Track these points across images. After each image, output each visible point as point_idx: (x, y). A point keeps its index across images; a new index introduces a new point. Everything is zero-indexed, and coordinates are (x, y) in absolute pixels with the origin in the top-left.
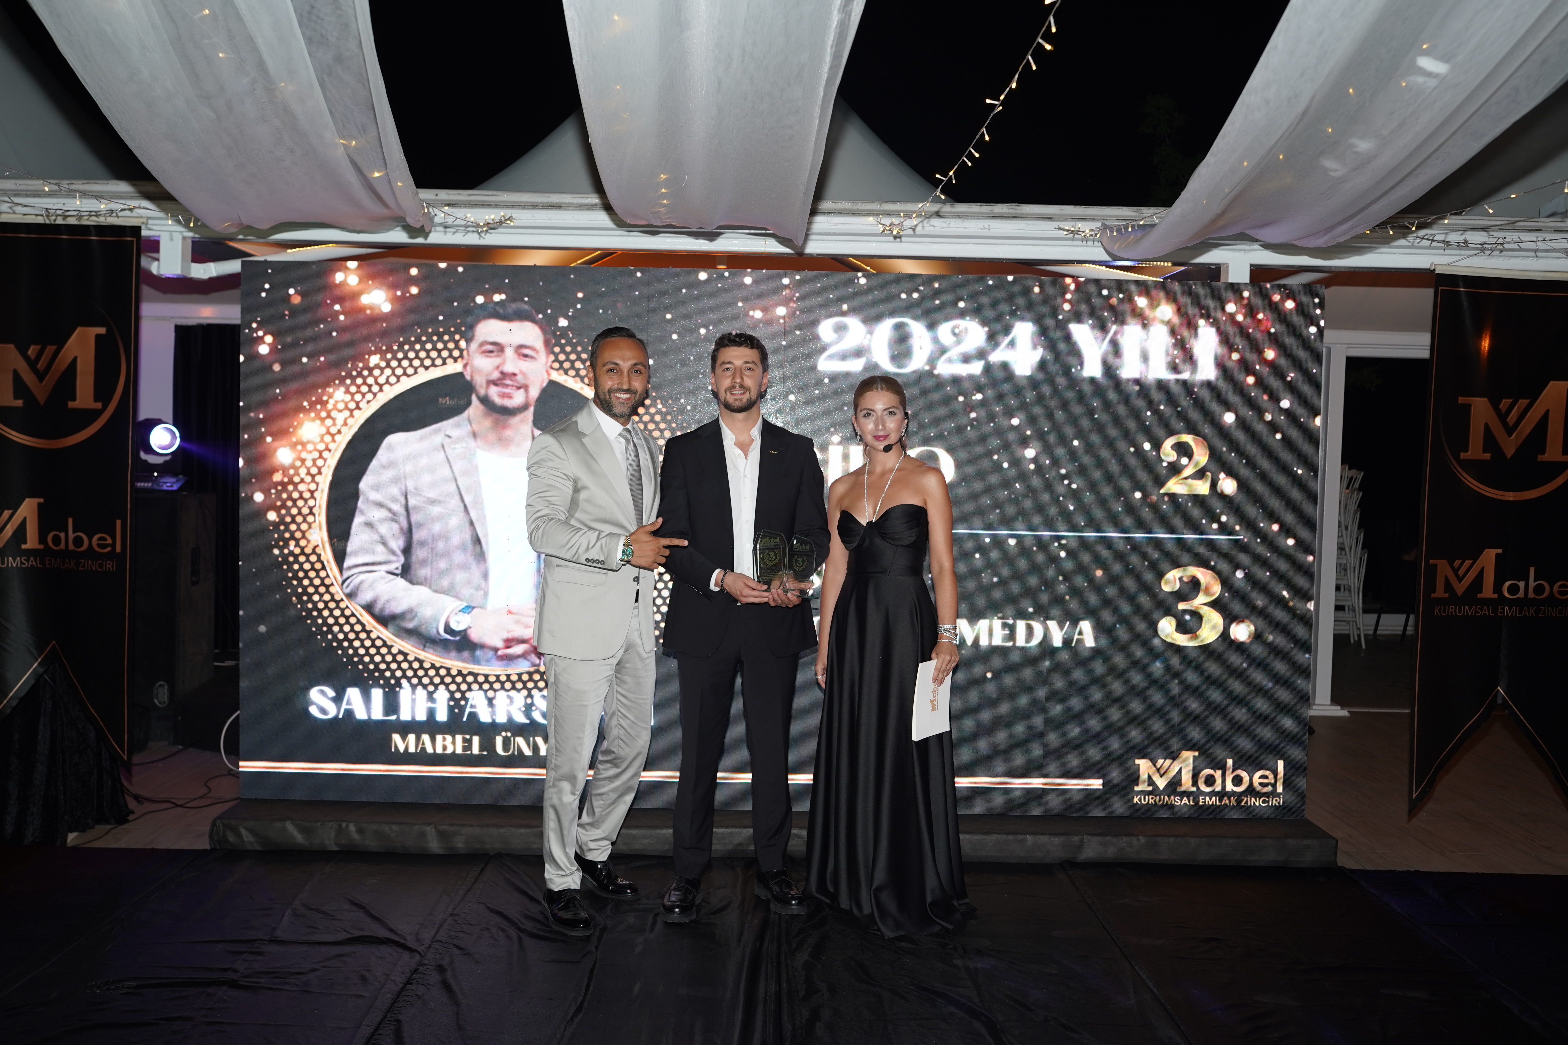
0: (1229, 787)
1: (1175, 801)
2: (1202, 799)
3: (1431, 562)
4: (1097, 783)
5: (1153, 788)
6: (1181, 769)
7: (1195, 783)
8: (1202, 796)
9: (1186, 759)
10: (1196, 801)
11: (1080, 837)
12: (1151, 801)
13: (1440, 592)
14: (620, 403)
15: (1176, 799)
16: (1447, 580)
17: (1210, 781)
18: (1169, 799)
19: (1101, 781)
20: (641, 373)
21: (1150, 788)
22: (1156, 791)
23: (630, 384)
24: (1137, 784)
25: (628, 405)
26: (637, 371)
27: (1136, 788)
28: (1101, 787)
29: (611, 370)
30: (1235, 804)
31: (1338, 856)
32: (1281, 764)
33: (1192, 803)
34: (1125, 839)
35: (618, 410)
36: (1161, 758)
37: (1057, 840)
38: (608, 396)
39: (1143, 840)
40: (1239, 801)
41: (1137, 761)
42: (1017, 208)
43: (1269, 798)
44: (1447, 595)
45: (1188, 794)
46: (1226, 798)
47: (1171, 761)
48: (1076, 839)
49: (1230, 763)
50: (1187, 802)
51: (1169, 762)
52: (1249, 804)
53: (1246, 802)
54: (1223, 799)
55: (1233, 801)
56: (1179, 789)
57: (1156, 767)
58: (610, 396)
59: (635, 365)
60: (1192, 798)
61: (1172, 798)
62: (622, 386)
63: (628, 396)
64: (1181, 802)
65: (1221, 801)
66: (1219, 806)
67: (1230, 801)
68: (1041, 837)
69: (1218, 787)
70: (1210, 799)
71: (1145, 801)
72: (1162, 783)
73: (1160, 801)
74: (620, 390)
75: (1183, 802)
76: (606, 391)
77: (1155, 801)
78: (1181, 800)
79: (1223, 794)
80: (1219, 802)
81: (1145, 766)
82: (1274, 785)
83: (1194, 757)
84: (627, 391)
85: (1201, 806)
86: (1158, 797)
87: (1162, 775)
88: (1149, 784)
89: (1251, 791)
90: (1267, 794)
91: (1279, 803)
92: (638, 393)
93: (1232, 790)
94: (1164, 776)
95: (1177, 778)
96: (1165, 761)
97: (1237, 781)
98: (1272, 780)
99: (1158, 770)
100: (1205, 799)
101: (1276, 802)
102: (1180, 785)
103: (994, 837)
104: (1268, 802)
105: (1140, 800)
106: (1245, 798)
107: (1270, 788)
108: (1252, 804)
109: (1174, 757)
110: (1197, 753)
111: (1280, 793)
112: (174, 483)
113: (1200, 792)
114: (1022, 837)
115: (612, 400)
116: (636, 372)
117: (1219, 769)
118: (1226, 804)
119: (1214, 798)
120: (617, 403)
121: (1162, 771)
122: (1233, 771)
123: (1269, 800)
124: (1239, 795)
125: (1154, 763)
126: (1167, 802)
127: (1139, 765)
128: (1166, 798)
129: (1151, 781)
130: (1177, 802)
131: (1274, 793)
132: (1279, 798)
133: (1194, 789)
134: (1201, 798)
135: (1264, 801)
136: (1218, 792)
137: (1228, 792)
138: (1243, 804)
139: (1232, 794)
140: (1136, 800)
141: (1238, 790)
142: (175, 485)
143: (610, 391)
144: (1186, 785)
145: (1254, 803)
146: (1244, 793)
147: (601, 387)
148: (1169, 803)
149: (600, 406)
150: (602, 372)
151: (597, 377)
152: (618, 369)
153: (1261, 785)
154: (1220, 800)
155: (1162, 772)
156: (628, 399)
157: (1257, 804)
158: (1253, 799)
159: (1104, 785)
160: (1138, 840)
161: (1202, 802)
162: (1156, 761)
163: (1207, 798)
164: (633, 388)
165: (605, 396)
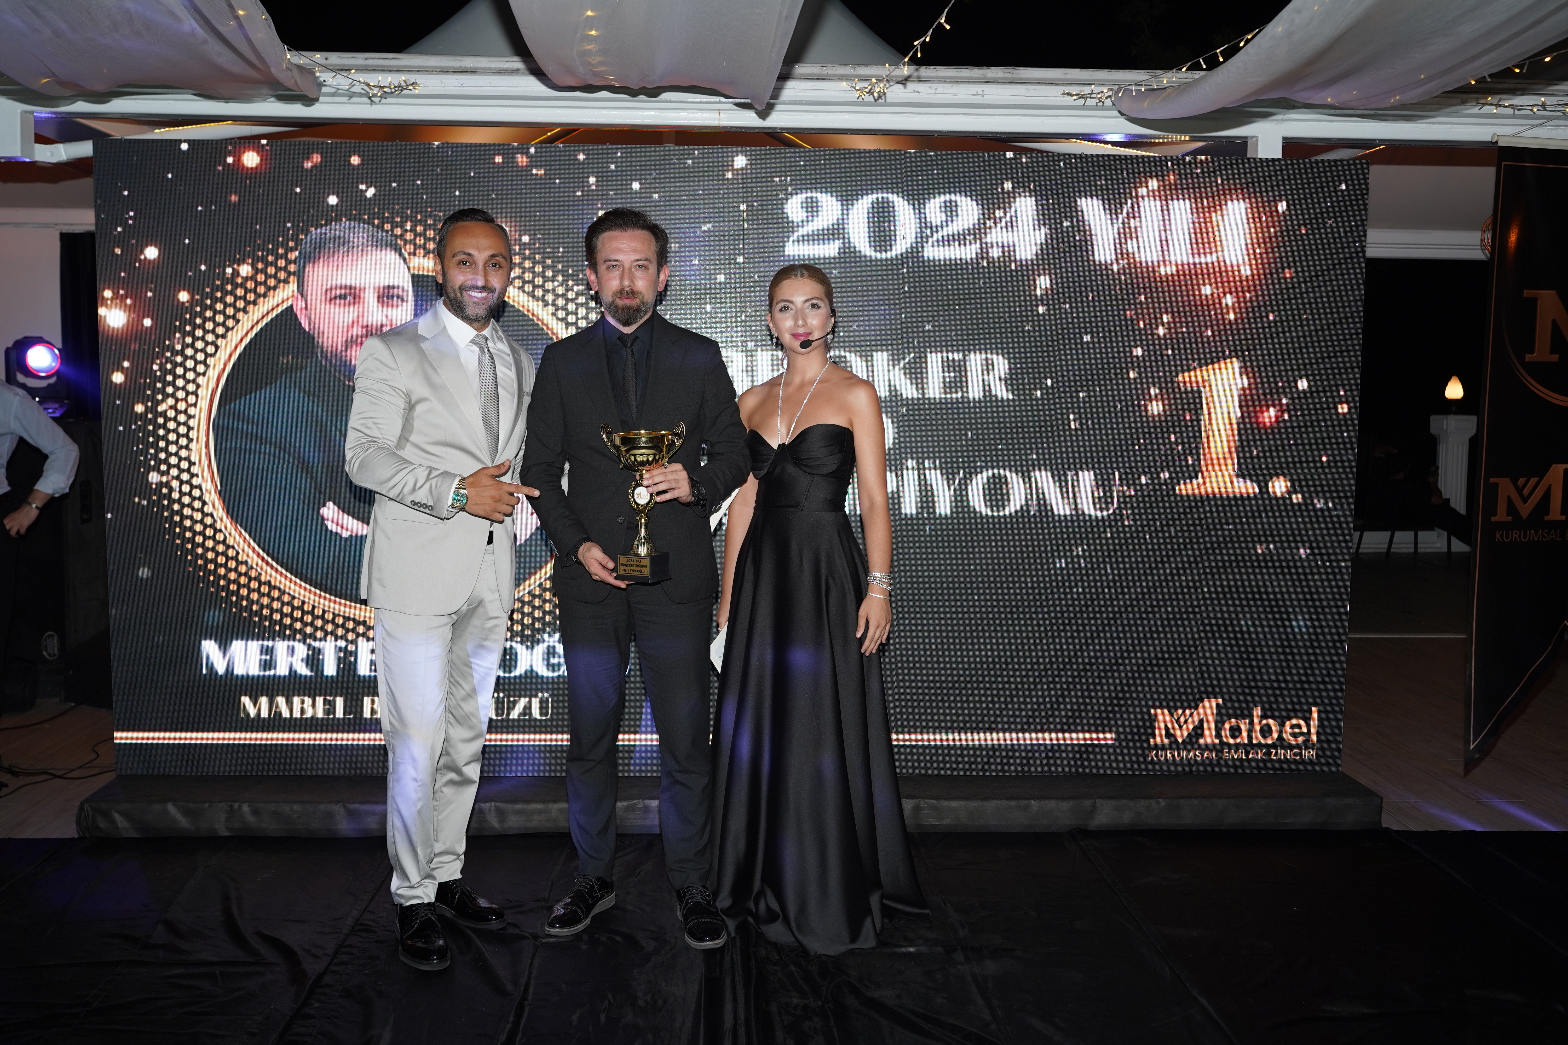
0: (1257, 738)
1: (1196, 755)
2: (1226, 753)
3: (1492, 480)
4: (1107, 738)
5: (1171, 741)
6: (1202, 720)
7: (1218, 734)
8: (1226, 749)
9: (1208, 708)
10: (1220, 754)
11: (1092, 801)
12: (1169, 756)
13: (1502, 516)
14: (474, 303)
15: (1197, 753)
16: (1510, 501)
17: (1235, 732)
18: (1189, 753)
19: (1112, 735)
20: (500, 267)
21: (1168, 741)
22: (1174, 744)
23: (487, 280)
24: (1154, 737)
25: (484, 306)
26: (496, 264)
27: (1152, 742)
28: (1112, 742)
29: (463, 262)
30: (1264, 757)
31: (1383, 814)
32: (1315, 711)
33: (1215, 758)
34: (1143, 802)
35: (471, 311)
36: (1180, 708)
37: (1065, 805)
38: (459, 294)
39: (1163, 803)
40: (1268, 754)
41: (1153, 711)
42: (1014, 71)
43: (1301, 750)
44: (1509, 518)
45: (1211, 747)
46: (1253, 751)
47: (1191, 711)
48: (1087, 803)
49: (1257, 711)
50: (1210, 756)
51: (1189, 712)
52: (1279, 757)
53: (1276, 755)
54: (1250, 752)
55: (1261, 754)
56: (1200, 742)
57: (1174, 718)
58: (461, 294)
59: (493, 256)
60: (1215, 752)
61: (1193, 752)
62: (476, 282)
63: (484, 295)
64: (1203, 756)
65: (1247, 755)
66: (1245, 760)
67: (1257, 754)
68: (1047, 802)
69: (1244, 739)
70: (1236, 753)
71: (1162, 756)
72: (1181, 735)
73: (1178, 756)
74: (475, 288)
75: (1205, 756)
76: (457, 287)
77: (1173, 756)
78: (1203, 754)
79: (1250, 746)
80: (1246, 756)
81: (1162, 717)
82: (1307, 735)
84: (484, 288)
85: (1225, 760)
86: (1176, 752)
87: (1181, 727)
88: (1166, 738)
89: (1281, 742)
90: (1299, 746)
91: (1312, 755)
92: (497, 292)
93: (1260, 742)
94: (1184, 728)
95: (1198, 730)
96: (1185, 710)
97: (1266, 731)
98: (1304, 729)
99: (1177, 721)
100: (1229, 753)
101: (1309, 754)
102: (1202, 738)
103: (994, 803)
104: (1301, 754)
105: (1156, 755)
106: (1275, 751)
107: (1302, 739)
108: (1283, 757)
109: (1195, 706)
110: (1220, 701)
111: (1314, 744)
113: (1224, 745)
114: (1026, 802)
115: (464, 299)
116: (494, 265)
118: (1252, 758)
119: (1240, 751)
120: (470, 304)
121: (1181, 722)
122: (1261, 720)
123: (1301, 752)
124: (1268, 748)
125: (1172, 713)
126: (1187, 757)
127: (1155, 716)
128: (1186, 752)
129: (1169, 734)
130: (1199, 756)
131: (1307, 744)
132: (1313, 749)
133: (1218, 741)
134: (1224, 751)
135: (1296, 754)
136: (1245, 744)
137: (1256, 744)
138: (1272, 757)
139: (1261, 746)
140: (1151, 755)
141: (1266, 741)
143: (462, 288)
144: (1209, 737)
145: (1284, 755)
146: (1274, 745)
147: (451, 283)
148: (1189, 757)
149: (450, 306)
150: (451, 265)
151: (446, 270)
152: (471, 261)
153: (1293, 735)
154: (1246, 753)
155: (1181, 724)
156: (485, 298)
157: (1288, 757)
158: (1283, 751)
159: (1115, 739)
160: (1158, 803)
161: (1226, 756)
162: (1175, 711)
163: (1232, 752)
164: (489, 285)
165: (456, 294)
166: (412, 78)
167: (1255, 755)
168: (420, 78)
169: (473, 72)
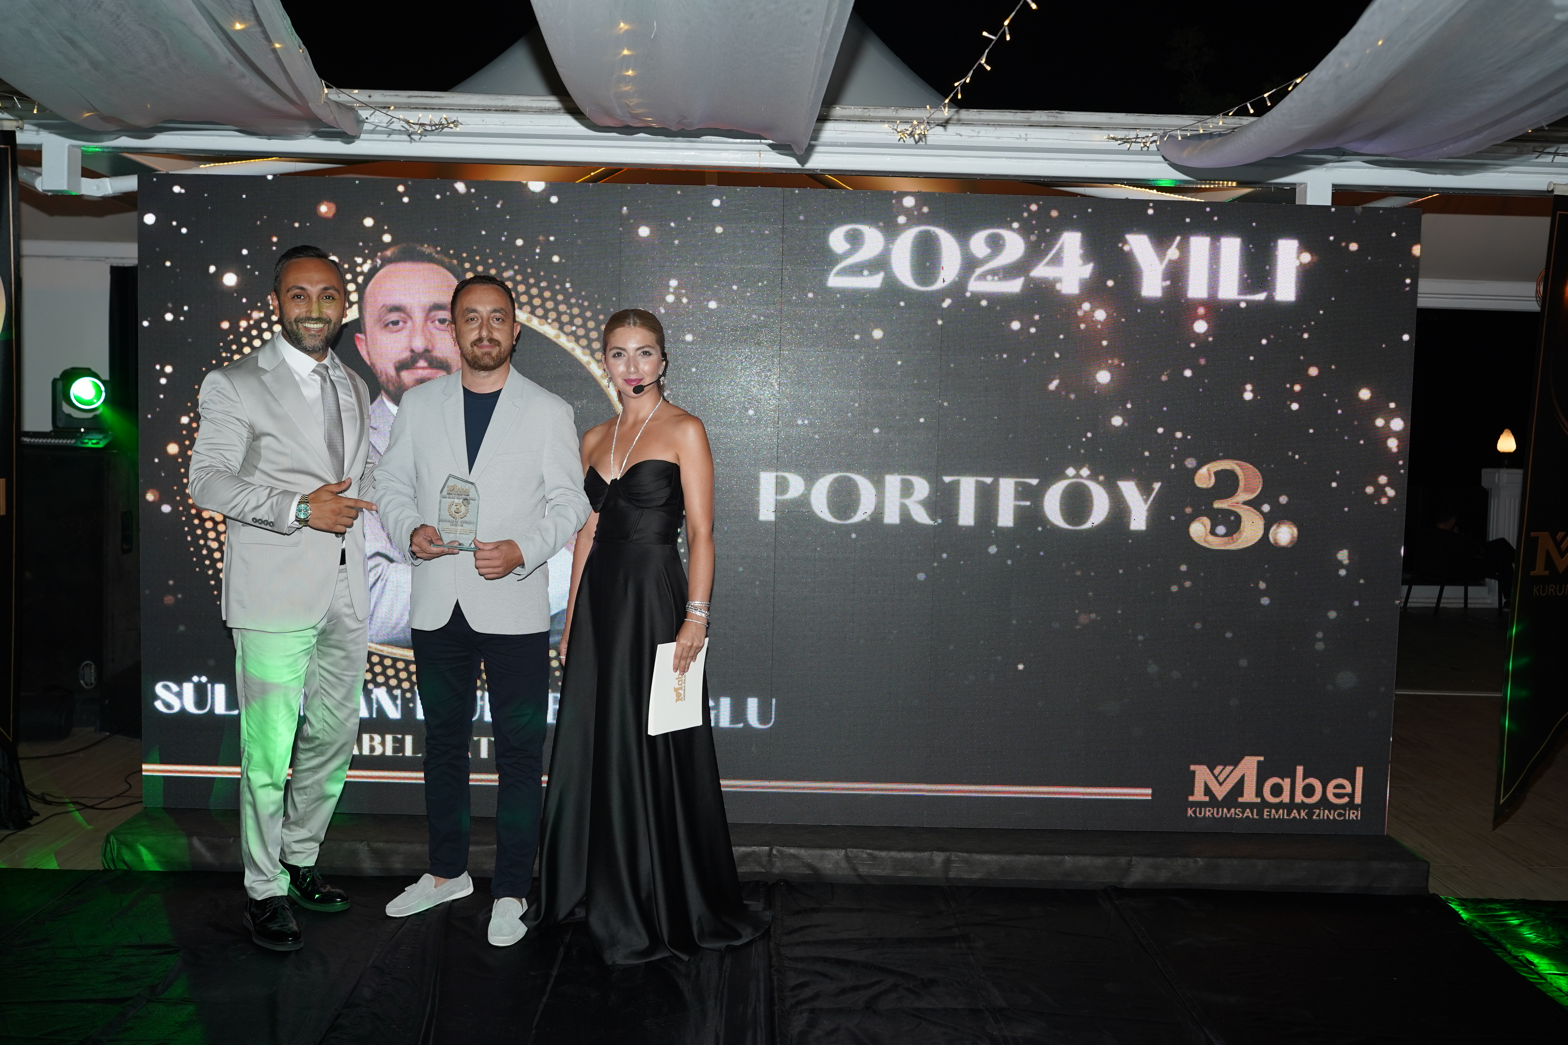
0: (1299, 798)
1: (1236, 814)
2: (1267, 812)
3: (1533, 534)
4: (1144, 793)
5: (1210, 799)
6: (1243, 777)
7: (1259, 792)
8: (1267, 808)
9: (1249, 766)
10: (1260, 813)
11: (1129, 858)
12: (1208, 814)
13: (1540, 570)
14: (310, 335)
15: (1237, 812)
16: (1548, 555)
17: (1277, 790)
18: (1229, 811)
19: (1149, 791)
20: (333, 298)
21: (1207, 799)
22: (1213, 802)
23: (321, 312)
24: (1192, 794)
25: (320, 337)
26: (329, 297)
27: (1191, 799)
28: (1150, 798)
29: (297, 296)
30: (1306, 817)
31: (1431, 879)
32: (1360, 771)
33: (1255, 817)
34: (1180, 861)
35: (307, 343)
36: (1221, 765)
37: (1100, 861)
38: (294, 327)
39: (1201, 862)
40: (1310, 814)
41: (1192, 768)
42: (1059, 115)
43: (1345, 811)
44: (1547, 572)
45: (1251, 806)
46: (1295, 811)
47: (1232, 768)
48: (1123, 860)
49: (1300, 770)
50: (1250, 815)
51: (1229, 768)
52: (1321, 818)
53: (1319, 815)
54: (1292, 811)
55: (1303, 814)
56: (1240, 800)
57: (1214, 775)
58: (297, 326)
59: (326, 289)
60: (1255, 810)
61: (1233, 810)
62: (310, 314)
63: (320, 326)
64: (1243, 815)
65: (1289, 814)
66: (1287, 820)
67: (1299, 814)
68: (1081, 858)
69: (1285, 798)
70: (1277, 812)
71: (1200, 813)
72: (1221, 793)
73: (1218, 814)
74: (309, 319)
75: (1245, 815)
76: (293, 320)
77: (1212, 814)
78: (1243, 813)
79: (1292, 805)
80: (1287, 816)
81: (1202, 773)
82: (1352, 796)
83: (1259, 762)
84: (318, 320)
85: (1266, 819)
86: (1215, 809)
87: (1221, 784)
88: (1205, 795)
89: (1324, 802)
90: (1343, 807)
91: (1357, 817)
93: (1302, 801)
94: (1224, 785)
95: (1239, 787)
96: (1225, 767)
97: (1309, 791)
98: (1349, 790)
99: (1216, 778)
100: (1270, 812)
101: (1353, 815)
102: (1242, 796)
103: (1027, 858)
104: (1344, 815)
105: (1195, 812)
106: (1318, 811)
107: (1346, 800)
108: (1326, 818)
109: (1236, 763)
110: (1262, 758)
111: (1358, 805)
112: (101, 440)
113: (1265, 804)
114: (1059, 858)
115: (300, 331)
117: (1287, 777)
118: (1295, 818)
119: (1281, 811)
120: (306, 335)
121: (1221, 779)
122: (1304, 779)
123: (1345, 814)
124: (1310, 808)
125: (1212, 770)
126: (1226, 815)
127: (1194, 772)
128: (1225, 810)
129: (1208, 791)
130: (1239, 815)
131: (1351, 805)
132: (1357, 811)
133: (1259, 800)
134: (1265, 810)
135: (1340, 815)
136: (1286, 804)
137: (1298, 804)
138: (1314, 817)
139: (1303, 805)
140: (1190, 812)
141: (1308, 801)
142: (101, 442)
143: (297, 321)
144: (1249, 795)
145: (1328, 816)
146: (1317, 805)
147: (287, 316)
148: (1228, 816)
149: (288, 338)
150: (287, 299)
152: (305, 295)
153: (1337, 796)
154: (1287, 812)
155: (1221, 781)
156: (321, 330)
157: (1331, 818)
158: (1326, 812)
159: (1153, 795)
160: (1196, 862)
161: (1267, 815)
162: (1215, 768)
163: (1273, 811)
164: (325, 316)
165: (292, 327)
166: (453, 116)
167: (1297, 815)
168: (461, 117)
169: (515, 110)
